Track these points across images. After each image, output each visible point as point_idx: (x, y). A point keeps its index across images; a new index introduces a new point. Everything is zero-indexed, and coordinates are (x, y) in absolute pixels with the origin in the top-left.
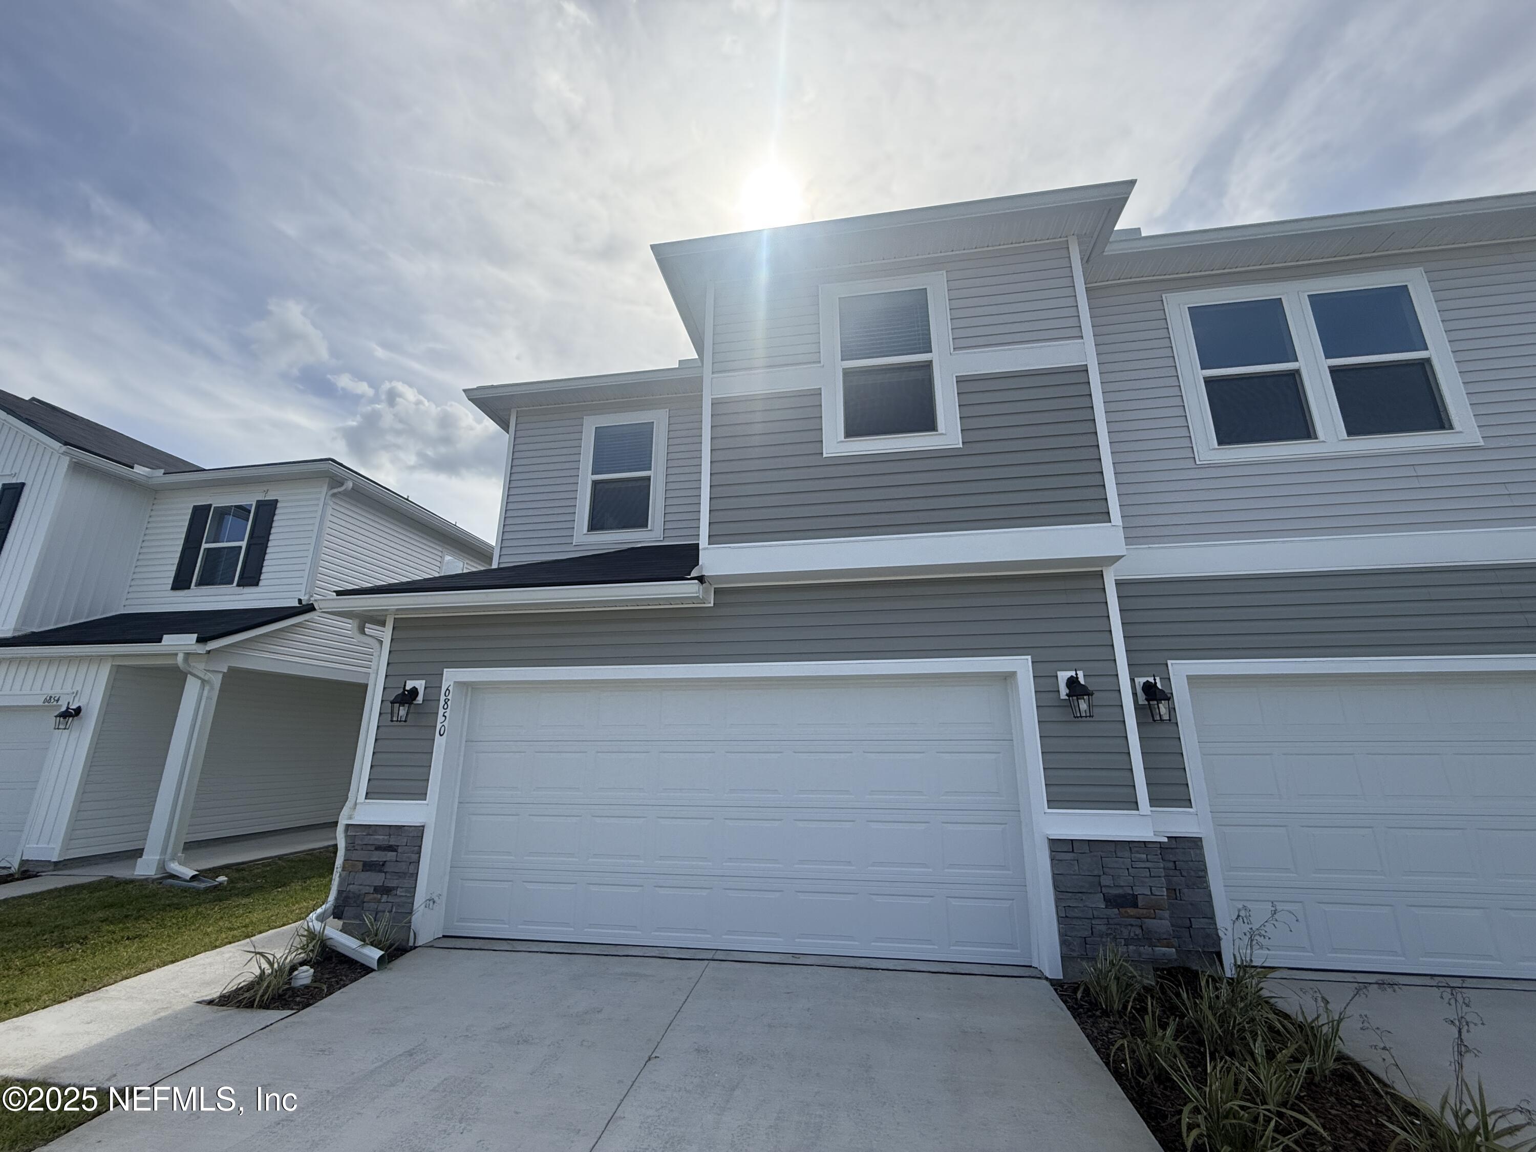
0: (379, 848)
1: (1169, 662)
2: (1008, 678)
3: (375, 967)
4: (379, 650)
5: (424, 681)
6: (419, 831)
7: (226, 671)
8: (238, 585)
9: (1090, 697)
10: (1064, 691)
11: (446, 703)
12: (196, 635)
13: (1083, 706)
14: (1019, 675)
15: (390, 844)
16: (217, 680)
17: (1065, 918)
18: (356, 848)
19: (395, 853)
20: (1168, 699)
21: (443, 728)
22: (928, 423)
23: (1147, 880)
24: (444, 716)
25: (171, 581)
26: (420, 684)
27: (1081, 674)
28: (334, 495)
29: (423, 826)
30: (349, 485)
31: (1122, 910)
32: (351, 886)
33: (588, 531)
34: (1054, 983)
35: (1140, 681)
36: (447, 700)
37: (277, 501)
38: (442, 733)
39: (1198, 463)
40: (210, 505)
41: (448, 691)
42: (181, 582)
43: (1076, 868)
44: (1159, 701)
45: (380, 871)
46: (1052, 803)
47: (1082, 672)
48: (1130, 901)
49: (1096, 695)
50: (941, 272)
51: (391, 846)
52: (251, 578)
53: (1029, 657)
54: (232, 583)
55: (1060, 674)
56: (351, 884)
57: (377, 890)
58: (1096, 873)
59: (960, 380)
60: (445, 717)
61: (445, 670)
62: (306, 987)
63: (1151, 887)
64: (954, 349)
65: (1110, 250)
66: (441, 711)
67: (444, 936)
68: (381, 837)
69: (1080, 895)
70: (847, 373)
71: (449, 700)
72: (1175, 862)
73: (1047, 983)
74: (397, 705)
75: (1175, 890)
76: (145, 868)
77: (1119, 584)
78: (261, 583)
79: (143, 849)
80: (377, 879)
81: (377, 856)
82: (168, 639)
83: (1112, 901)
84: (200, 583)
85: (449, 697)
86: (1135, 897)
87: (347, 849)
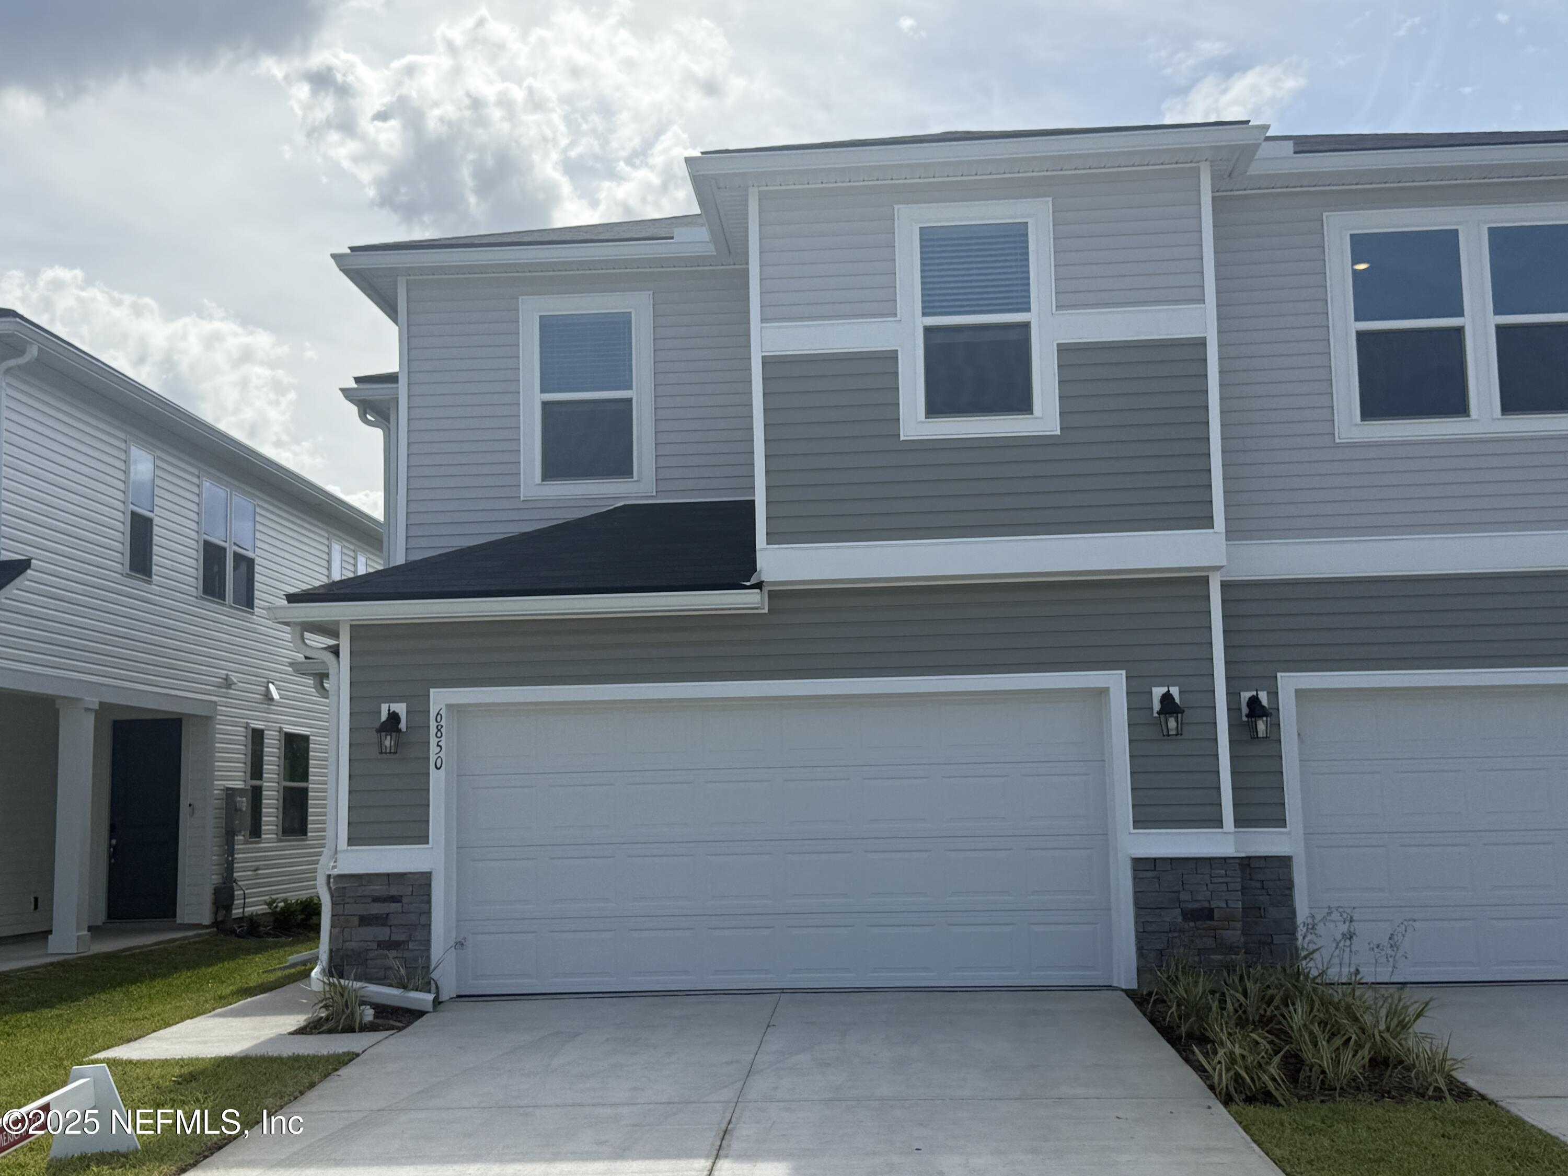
0: (377, 900)
1: (1279, 675)
2: (1102, 693)
3: (431, 1010)
4: (336, 666)
5: (405, 704)
6: (426, 878)
9: (1180, 715)
10: (1157, 706)
11: (439, 730)
13: (1172, 723)
14: (1111, 690)
15: (391, 894)
17: (1143, 935)
18: (346, 901)
19: (400, 904)
20: (1268, 715)
21: (439, 759)
22: (1023, 405)
23: (1224, 894)
24: (438, 745)
26: (400, 708)
27: (1175, 691)
29: (429, 873)
31: (1199, 923)
32: (348, 943)
33: (543, 480)
34: (1130, 993)
35: (1246, 696)
36: (439, 727)
38: (438, 766)
39: (1337, 441)
41: (439, 716)
43: (1157, 885)
44: (1261, 716)
45: (387, 925)
46: (1137, 823)
47: (1177, 688)
48: (1208, 914)
49: (1187, 712)
50: (1048, 199)
51: (392, 897)
53: (1124, 672)
55: (1155, 690)
56: (347, 941)
57: (380, 945)
58: (1176, 889)
59: (1062, 350)
60: (441, 747)
61: (432, 690)
62: (371, 1022)
63: (1227, 901)
64: (1057, 307)
66: (433, 741)
67: (458, 996)
68: (377, 887)
69: (1159, 910)
70: (928, 330)
71: (442, 726)
72: (1263, 881)
73: (1123, 995)
74: (383, 734)
75: (1260, 909)
77: (1225, 585)
80: (383, 933)
81: (377, 909)
83: (1189, 915)
85: (442, 723)
86: (1211, 911)
87: (334, 903)
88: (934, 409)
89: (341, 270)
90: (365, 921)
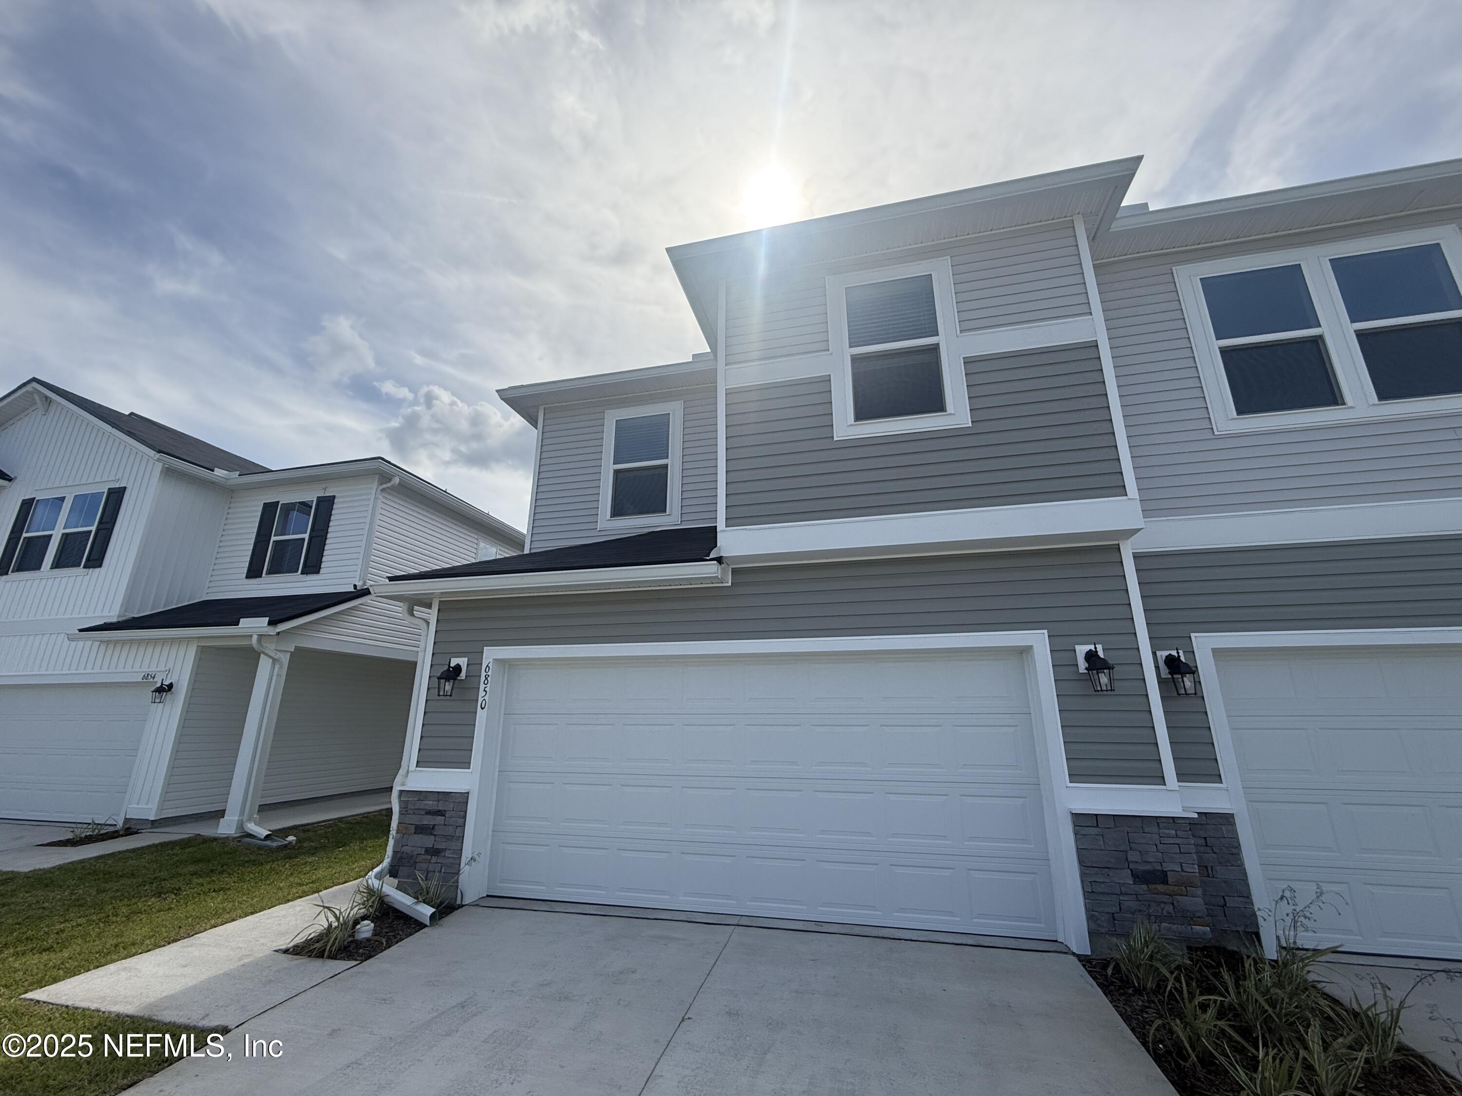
0: (429, 813)
1: (1193, 635)
2: (1025, 651)
3: (429, 924)
4: (426, 630)
5: (467, 659)
6: (466, 796)
7: (293, 650)
8: (302, 573)
9: (1111, 671)
10: (1082, 665)
11: (486, 679)
12: (267, 619)
13: (1104, 679)
14: (1034, 647)
15: (439, 809)
16: (285, 659)
17: (1090, 894)
18: (408, 812)
19: (443, 818)
20: (1193, 673)
21: (484, 701)
22: (937, 404)
23: (1175, 856)
24: (484, 690)
25: (245, 570)
26: (463, 662)
27: (1100, 648)
28: (383, 490)
29: (468, 793)
30: (397, 480)
31: (1152, 887)
32: (405, 847)
33: (611, 517)
34: (1083, 960)
35: (1163, 654)
36: (487, 676)
37: (334, 497)
38: (483, 707)
39: (1216, 433)
40: (278, 502)
41: (488, 668)
42: (254, 572)
43: (1102, 843)
44: (1183, 674)
45: (431, 834)
46: (1074, 777)
47: (1101, 645)
48: (1159, 877)
49: (1117, 668)
50: (945, 258)
51: (440, 811)
52: (313, 567)
53: (1045, 631)
54: (297, 571)
55: (1078, 648)
56: (404, 846)
57: (428, 851)
58: (1122, 848)
59: (968, 362)
60: (486, 692)
61: (485, 648)
62: (368, 940)
63: (1181, 864)
64: (960, 331)
65: (1116, 227)
66: (482, 686)
67: (488, 896)
68: (431, 802)
69: (1107, 870)
70: (855, 359)
71: (489, 676)
72: (1205, 838)
73: (1075, 959)
74: (443, 681)
75: (1206, 867)
76: (227, 828)
77: (1137, 557)
78: (322, 571)
79: (225, 810)
80: (428, 841)
81: (427, 820)
82: (243, 621)
83: (1139, 877)
84: (269, 572)
85: (489, 673)
86: (1165, 874)
87: (401, 813)
89: (501, 399)
90: (420, 829)
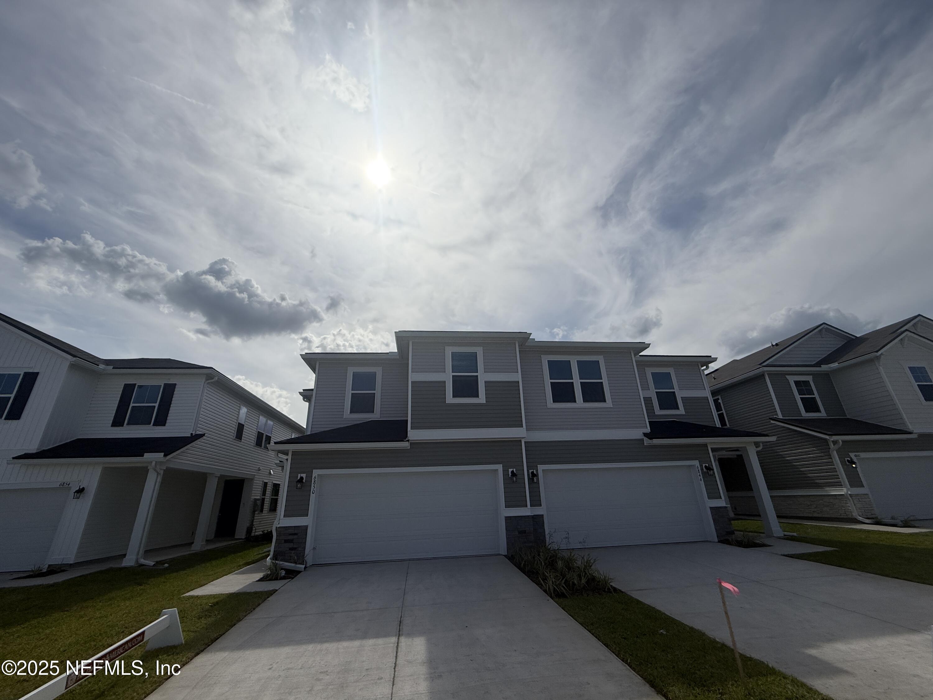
0: (290, 534)
1: (538, 466)
2: (496, 470)
3: (305, 570)
4: (287, 463)
5: (305, 474)
6: (306, 527)
7: (165, 469)
8: (154, 425)
9: (516, 476)
10: (510, 474)
11: (315, 482)
12: (163, 453)
13: (514, 479)
14: (499, 470)
16: (162, 472)
17: (508, 538)
18: (281, 535)
19: (297, 536)
20: (536, 476)
21: (314, 491)
22: (476, 395)
23: (528, 525)
25: (111, 422)
26: (304, 476)
27: (514, 470)
28: (208, 383)
29: (307, 526)
30: (216, 378)
31: (522, 534)
33: (351, 414)
34: (505, 556)
35: (530, 471)
37: (175, 384)
38: (313, 493)
39: (548, 408)
40: (135, 384)
41: (315, 478)
42: (117, 422)
43: (511, 524)
44: (535, 476)
45: (292, 543)
46: (506, 506)
48: (524, 532)
49: (518, 476)
50: (481, 349)
51: (296, 533)
52: (161, 421)
53: (502, 465)
54: (150, 424)
55: (509, 470)
56: (280, 548)
57: (290, 549)
58: (516, 525)
59: (485, 382)
60: (315, 487)
61: (314, 470)
62: (285, 575)
63: (529, 528)
64: (484, 372)
65: (527, 344)
66: (313, 485)
67: (313, 564)
68: (291, 531)
69: (512, 531)
70: (453, 376)
72: (536, 522)
73: (503, 556)
74: (294, 485)
75: (536, 529)
76: (129, 561)
77: (525, 442)
78: (167, 425)
79: (126, 554)
80: (291, 545)
81: (291, 537)
82: (147, 455)
83: (520, 532)
84: (128, 424)
85: (316, 480)
86: (525, 531)
87: (277, 536)
88: (454, 396)
89: (303, 358)
90: (286, 541)
